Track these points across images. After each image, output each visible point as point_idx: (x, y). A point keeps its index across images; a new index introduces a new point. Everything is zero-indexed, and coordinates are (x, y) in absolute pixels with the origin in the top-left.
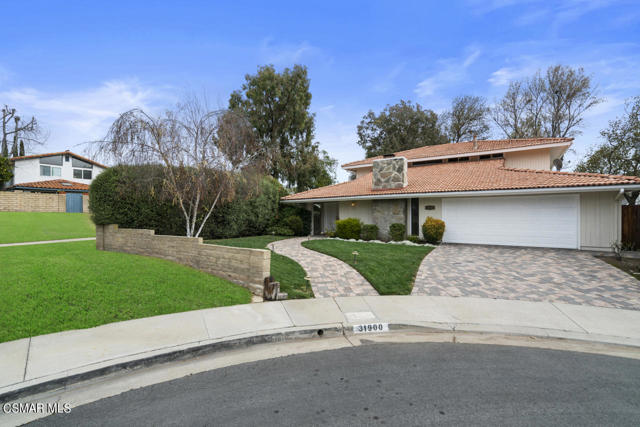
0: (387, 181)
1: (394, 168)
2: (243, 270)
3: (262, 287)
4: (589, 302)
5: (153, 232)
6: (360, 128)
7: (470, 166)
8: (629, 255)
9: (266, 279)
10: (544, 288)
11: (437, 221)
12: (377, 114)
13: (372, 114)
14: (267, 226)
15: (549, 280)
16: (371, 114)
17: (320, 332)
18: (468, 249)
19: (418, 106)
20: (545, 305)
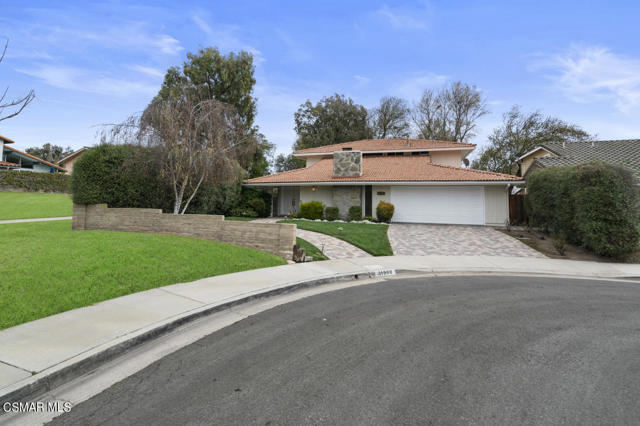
0: (346, 170)
1: (352, 160)
2: (271, 241)
3: (292, 253)
4: (498, 254)
5: (161, 211)
6: (297, 115)
7: (407, 160)
8: (514, 229)
9: (295, 246)
10: (472, 248)
11: (388, 204)
12: (314, 105)
13: (310, 103)
14: (231, 207)
15: (474, 244)
16: (308, 104)
17: (356, 276)
18: (413, 227)
19: (350, 101)
20: (475, 257)
